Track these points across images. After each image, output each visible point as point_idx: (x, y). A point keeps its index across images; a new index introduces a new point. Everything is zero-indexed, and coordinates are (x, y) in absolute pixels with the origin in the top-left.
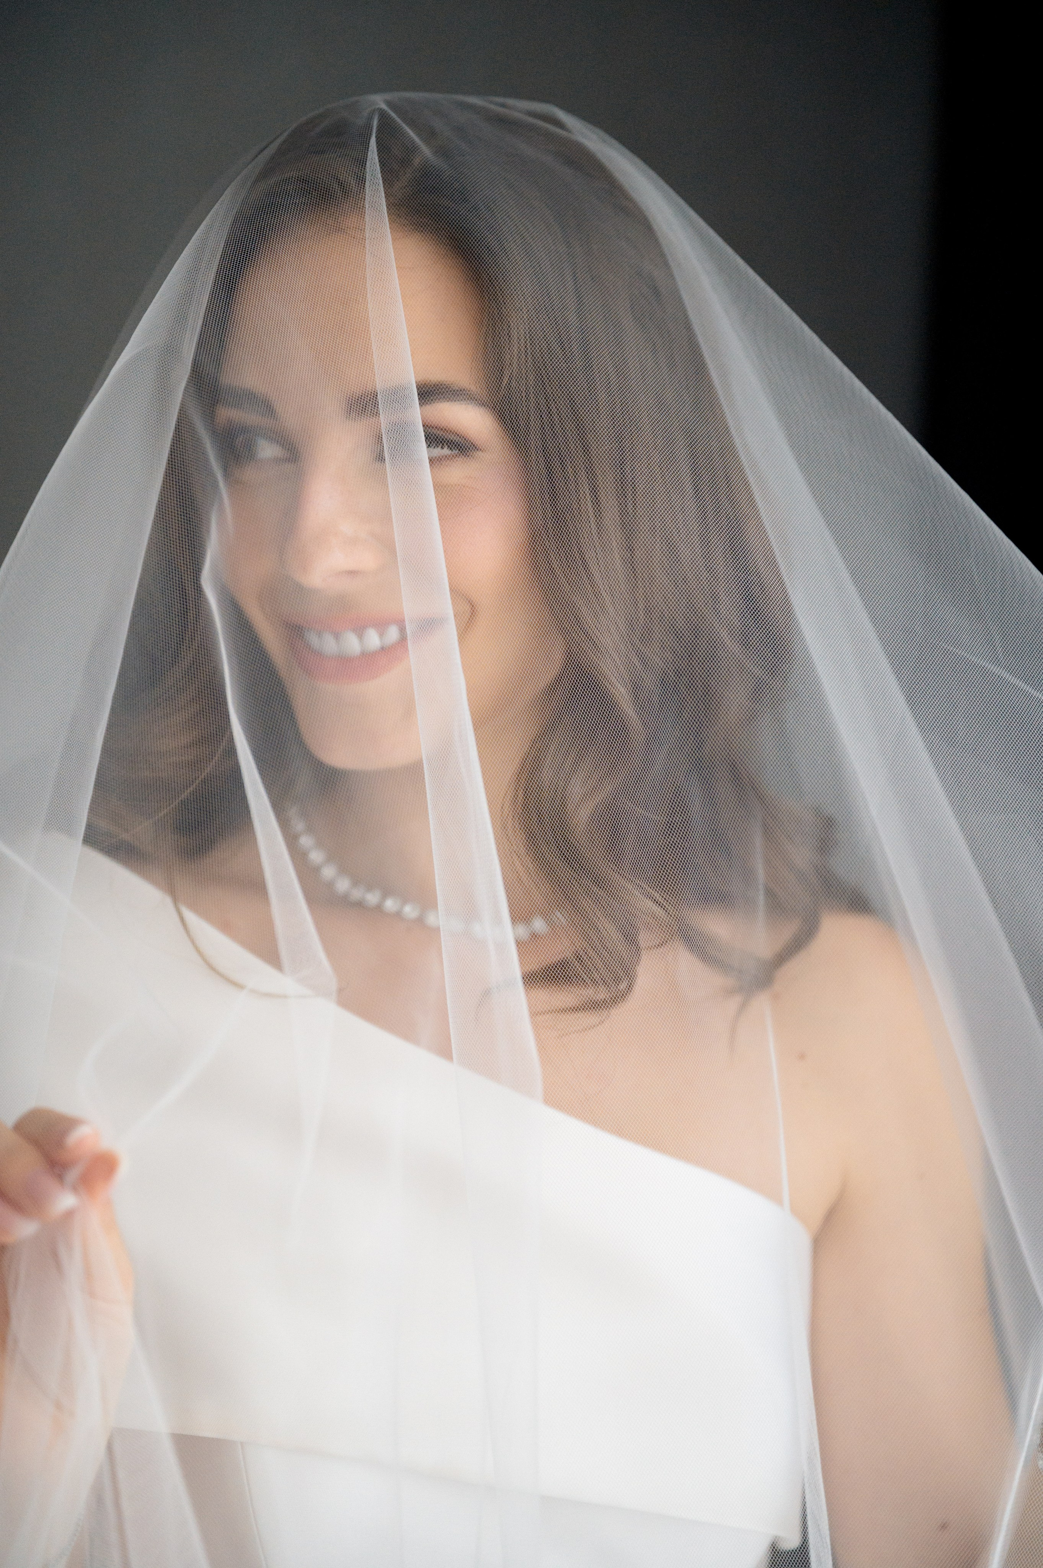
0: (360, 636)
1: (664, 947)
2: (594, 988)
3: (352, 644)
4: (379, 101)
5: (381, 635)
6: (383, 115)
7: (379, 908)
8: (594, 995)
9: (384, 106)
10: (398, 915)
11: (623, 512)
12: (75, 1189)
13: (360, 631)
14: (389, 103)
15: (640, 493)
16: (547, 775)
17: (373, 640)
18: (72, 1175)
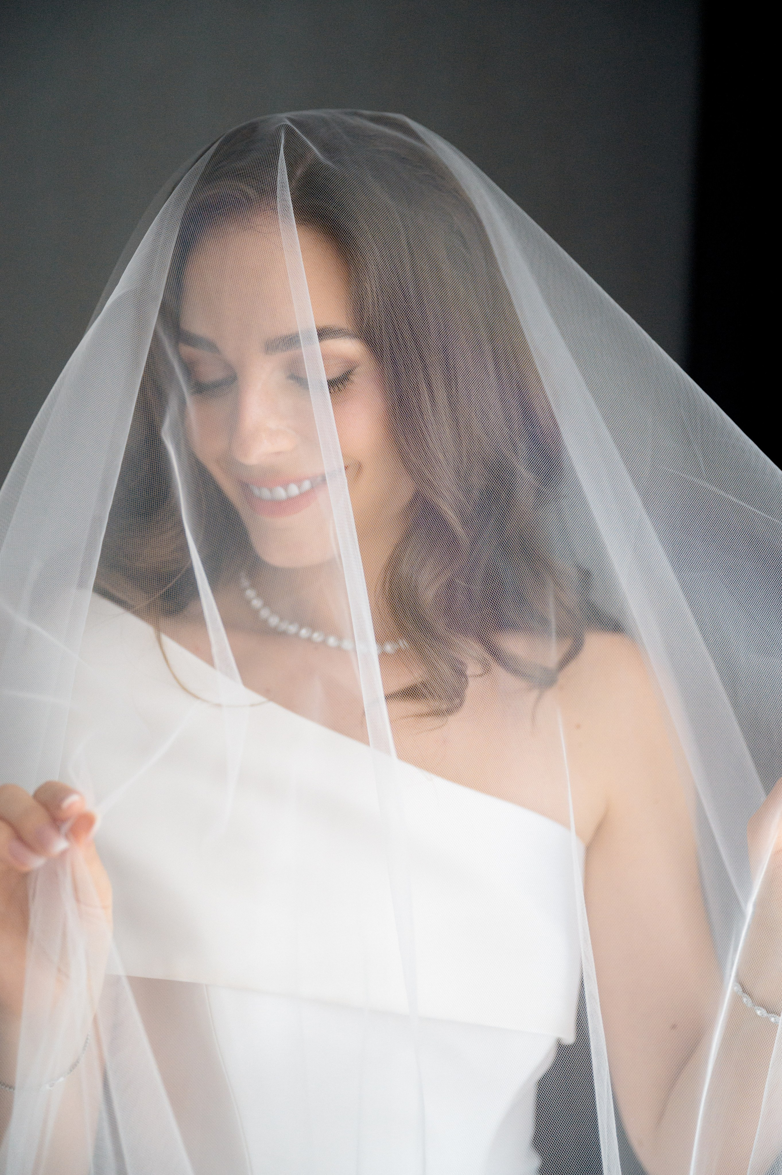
0: (286, 489)
1: (484, 676)
2: (439, 701)
3: (281, 493)
4: (284, 118)
5: (299, 487)
6: (287, 127)
7: (297, 635)
8: (439, 706)
9: (288, 123)
10: (309, 640)
11: (450, 396)
12: (67, 837)
13: (285, 486)
14: (292, 120)
15: (461, 383)
16: (405, 568)
17: (294, 490)
18: (66, 827)
